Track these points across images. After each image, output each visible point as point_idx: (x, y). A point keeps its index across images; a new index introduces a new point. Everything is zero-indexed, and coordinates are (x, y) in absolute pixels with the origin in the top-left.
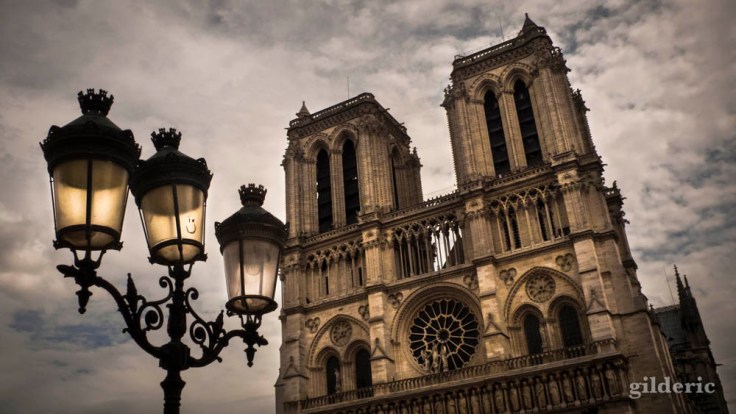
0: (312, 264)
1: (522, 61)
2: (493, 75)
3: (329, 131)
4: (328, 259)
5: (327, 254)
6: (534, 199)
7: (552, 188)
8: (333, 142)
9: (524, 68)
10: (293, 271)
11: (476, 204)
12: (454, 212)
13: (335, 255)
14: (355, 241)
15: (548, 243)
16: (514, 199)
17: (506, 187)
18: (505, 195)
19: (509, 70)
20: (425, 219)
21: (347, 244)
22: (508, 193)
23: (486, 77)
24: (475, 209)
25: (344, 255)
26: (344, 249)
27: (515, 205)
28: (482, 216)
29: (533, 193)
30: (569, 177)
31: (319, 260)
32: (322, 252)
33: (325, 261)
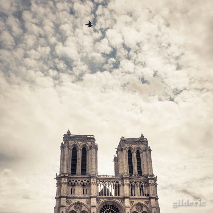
0: (70, 183)
1: (141, 146)
2: (132, 146)
3: (80, 143)
4: (76, 183)
5: (76, 181)
6: (141, 184)
7: (146, 183)
8: (80, 146)
9: (141, 148)
10: (64, 184)
11: (127, 181)
12: (119, 181)
13: (79, 183)
14: (87, 180)
15: (143, 197)
16: (135, 182)
17: (134, 179)
18: (133, 181)
19: (137, 147)
20: (104, 180)
21: (84, 180)
22: (134, 181)
23: (130, 146)
24: (126, 182)
25: (82, 183)
26: (82, 181)
27: (136, 184)
28: (128, 185)
29: (141, 183)
30: (151, 182)
31: (73, 183)
32: (74, 180)
33: (75, 184)
